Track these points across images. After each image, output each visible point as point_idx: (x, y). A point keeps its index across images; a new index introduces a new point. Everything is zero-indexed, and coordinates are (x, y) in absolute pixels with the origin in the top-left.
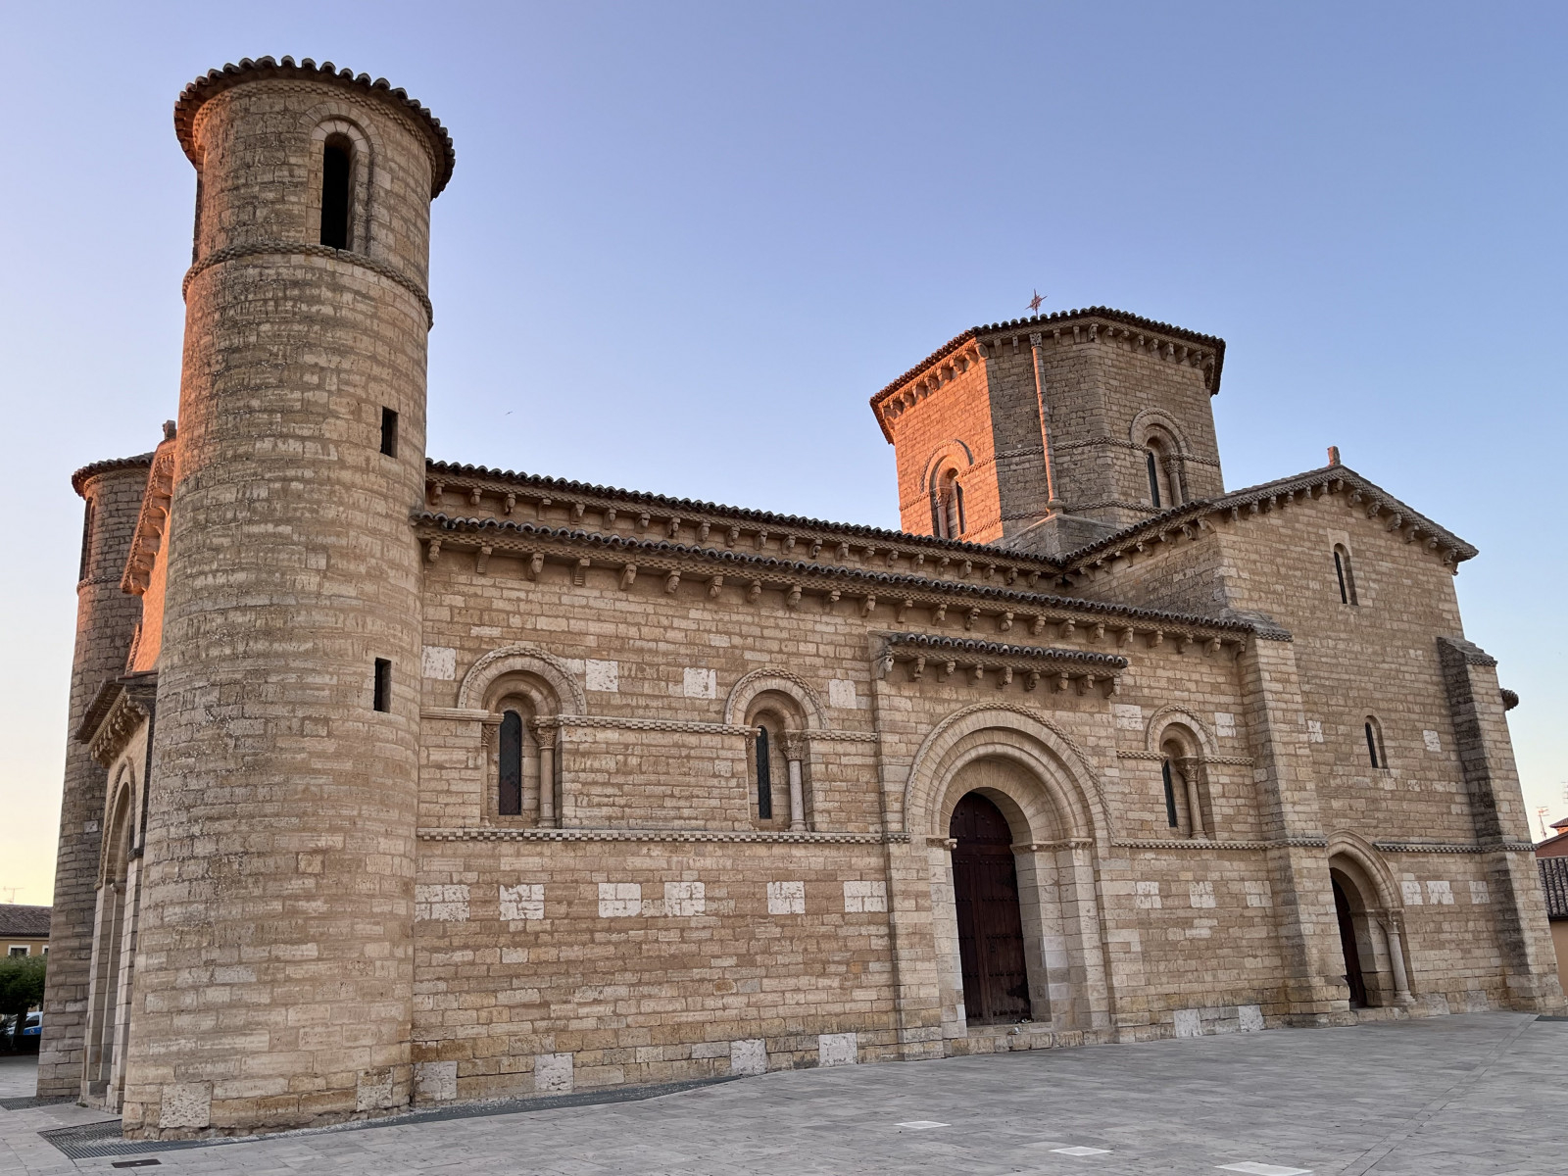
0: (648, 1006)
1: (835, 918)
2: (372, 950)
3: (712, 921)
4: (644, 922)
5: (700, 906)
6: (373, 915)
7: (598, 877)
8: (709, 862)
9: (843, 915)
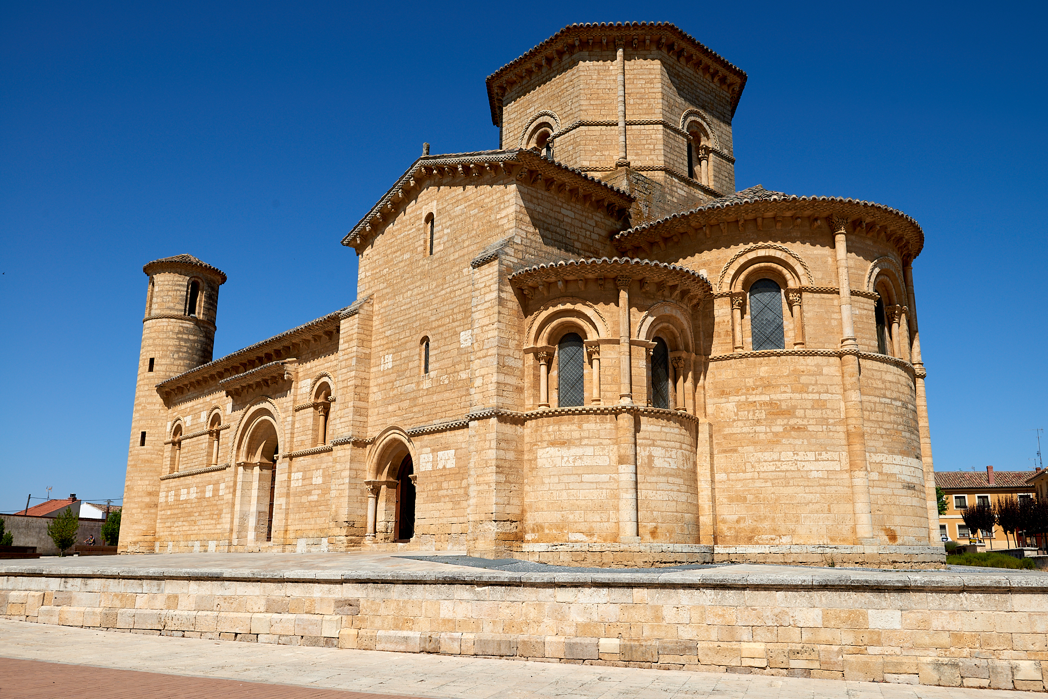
0: (185, 528)
1: (217, 498)
2: (134, 511)
3: (196, 500)
4: (186, 500)
5: (195, 495)
6: (135, 502)
7: (181, 487)
8: (198, 480)
9: (219, 496)
